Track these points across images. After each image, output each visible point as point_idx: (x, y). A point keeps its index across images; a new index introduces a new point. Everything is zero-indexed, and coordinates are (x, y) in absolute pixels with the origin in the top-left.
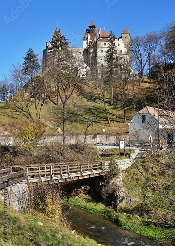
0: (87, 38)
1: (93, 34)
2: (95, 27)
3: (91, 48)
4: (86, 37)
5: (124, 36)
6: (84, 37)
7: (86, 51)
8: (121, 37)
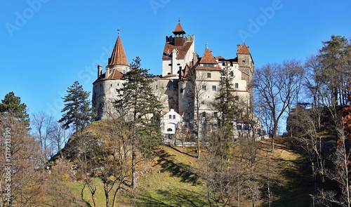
0: (171, 56)
1: (180, 47)
2: (183, 33)
3: (183, 80)
4: (168, 52)
5: (241, 57)
6: (164, 54)
7: (174, 85)
8: (236, 60)
